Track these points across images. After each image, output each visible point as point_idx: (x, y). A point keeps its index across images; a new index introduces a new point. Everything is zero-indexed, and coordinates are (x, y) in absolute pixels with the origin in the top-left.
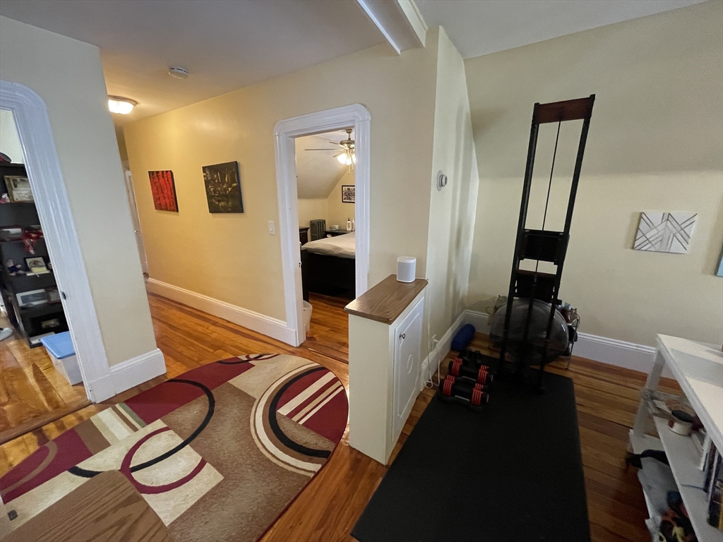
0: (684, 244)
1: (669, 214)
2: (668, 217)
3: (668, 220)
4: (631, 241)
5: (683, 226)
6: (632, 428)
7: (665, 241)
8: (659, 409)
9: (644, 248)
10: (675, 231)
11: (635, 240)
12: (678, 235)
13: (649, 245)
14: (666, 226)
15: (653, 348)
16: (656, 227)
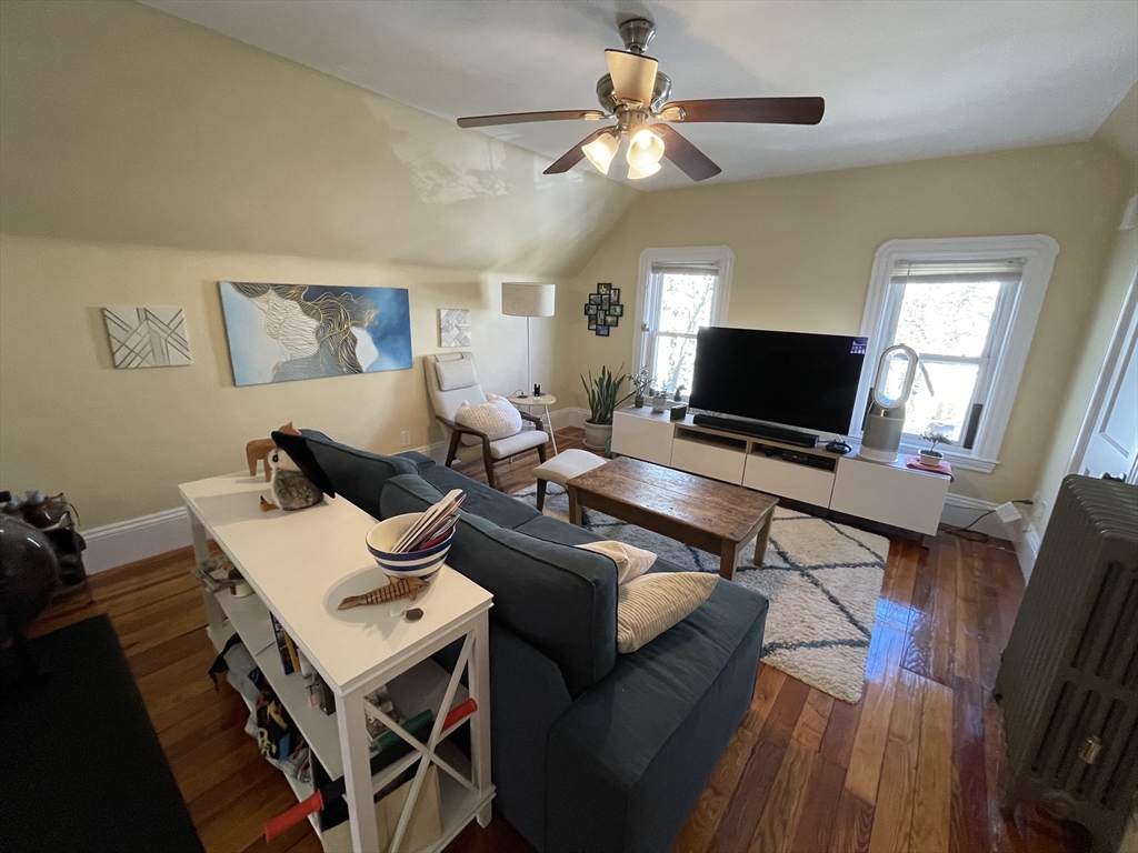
0: (185, 351)
1: (146, 310)
2: (145, 315)
3: (147, 318)
4: (107, 357)
5: (172, 326)
6: (207, 625)
7: (157, 350)
8: (217, 581)
9: (133, 365)
10: (165, 336)
11: (113, 354)
12: (170, 339)
13: (138, 360)
14: (150, 329)
15: (182, 508)
16: (135, 331)
